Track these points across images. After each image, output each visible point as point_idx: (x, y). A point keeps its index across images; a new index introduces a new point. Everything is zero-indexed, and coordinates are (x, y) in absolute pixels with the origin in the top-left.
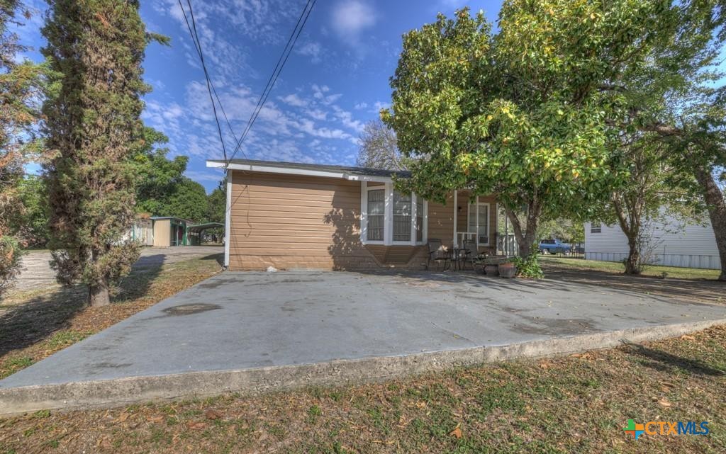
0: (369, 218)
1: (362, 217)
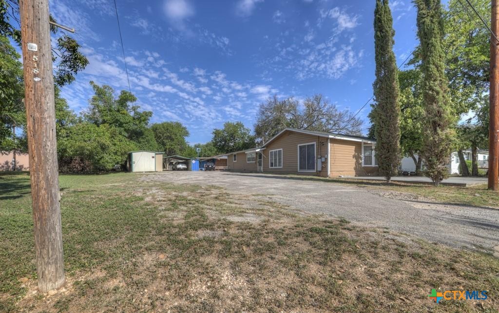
0: (365, 156)
1: (362, 156)
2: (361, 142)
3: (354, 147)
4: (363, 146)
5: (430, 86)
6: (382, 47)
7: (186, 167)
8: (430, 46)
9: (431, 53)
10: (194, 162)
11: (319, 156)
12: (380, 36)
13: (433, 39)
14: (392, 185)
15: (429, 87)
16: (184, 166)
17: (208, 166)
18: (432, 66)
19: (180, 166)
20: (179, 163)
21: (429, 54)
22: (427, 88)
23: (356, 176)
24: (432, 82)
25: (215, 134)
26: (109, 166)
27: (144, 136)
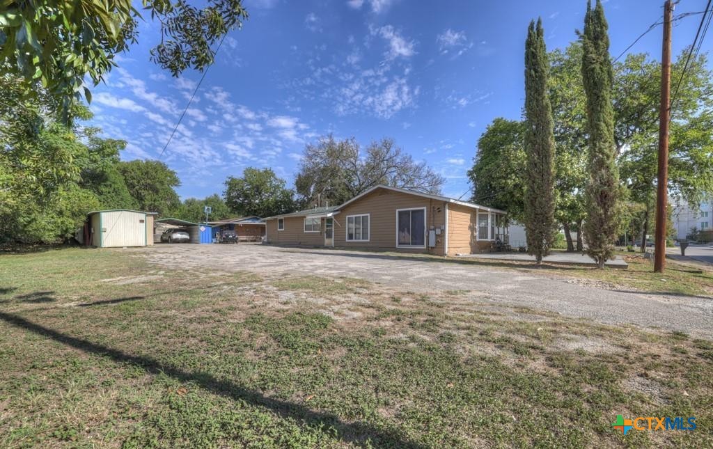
0: (480, 227)
1: (477, 227)
2: (475, 209)
3: (469, 215)
4: (478, 213)
5: (600, 148)
6: (537, 91)
7: (188, 237)
8: (601, 99)
9: (601, 107)
10: (203, 229)
11: (432, 227)
12: (534, 76)
13: (605, 92)
14: (544, 267)
15: (599, 150)
16: (186, 236)
17: (227, 236)
18: (603, 124)
19: (178, 236)
20: (175, 231)
21: (599, 108)
22: (597, 150)
23: (471, 253)
24: (602, 143)
25: (230, 184)
26: (49, 237)
27: (108, 183)
